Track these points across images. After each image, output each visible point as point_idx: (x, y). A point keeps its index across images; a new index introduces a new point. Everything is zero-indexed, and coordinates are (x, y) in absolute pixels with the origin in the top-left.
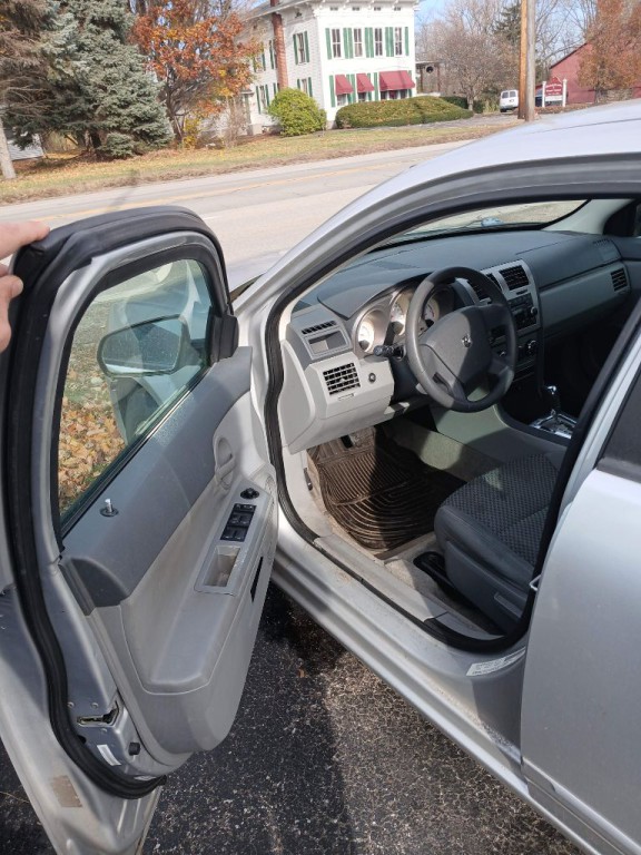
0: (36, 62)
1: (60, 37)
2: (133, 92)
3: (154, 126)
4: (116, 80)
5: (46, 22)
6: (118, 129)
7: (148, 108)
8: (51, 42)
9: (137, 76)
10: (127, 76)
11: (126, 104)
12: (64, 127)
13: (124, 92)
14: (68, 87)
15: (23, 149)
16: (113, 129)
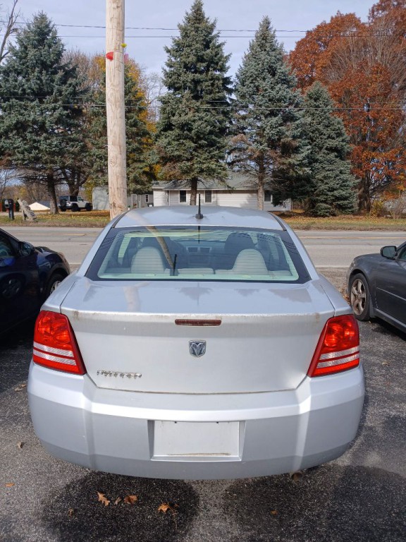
0: (285, 167)
1: (300, 157)
2: (338, 184)
3: (346, 202)
4: (330, 177)
5: (296, 150)
6: (325, 202)
7: (344, 193)
8: (295, 159)
9: (342, 176)
10: (337, 176)
11: (333, 190)
12: (296, 198)
13: (332, 184)
14: (305, 179)
15: (275, 206)
16: (322, 202)
